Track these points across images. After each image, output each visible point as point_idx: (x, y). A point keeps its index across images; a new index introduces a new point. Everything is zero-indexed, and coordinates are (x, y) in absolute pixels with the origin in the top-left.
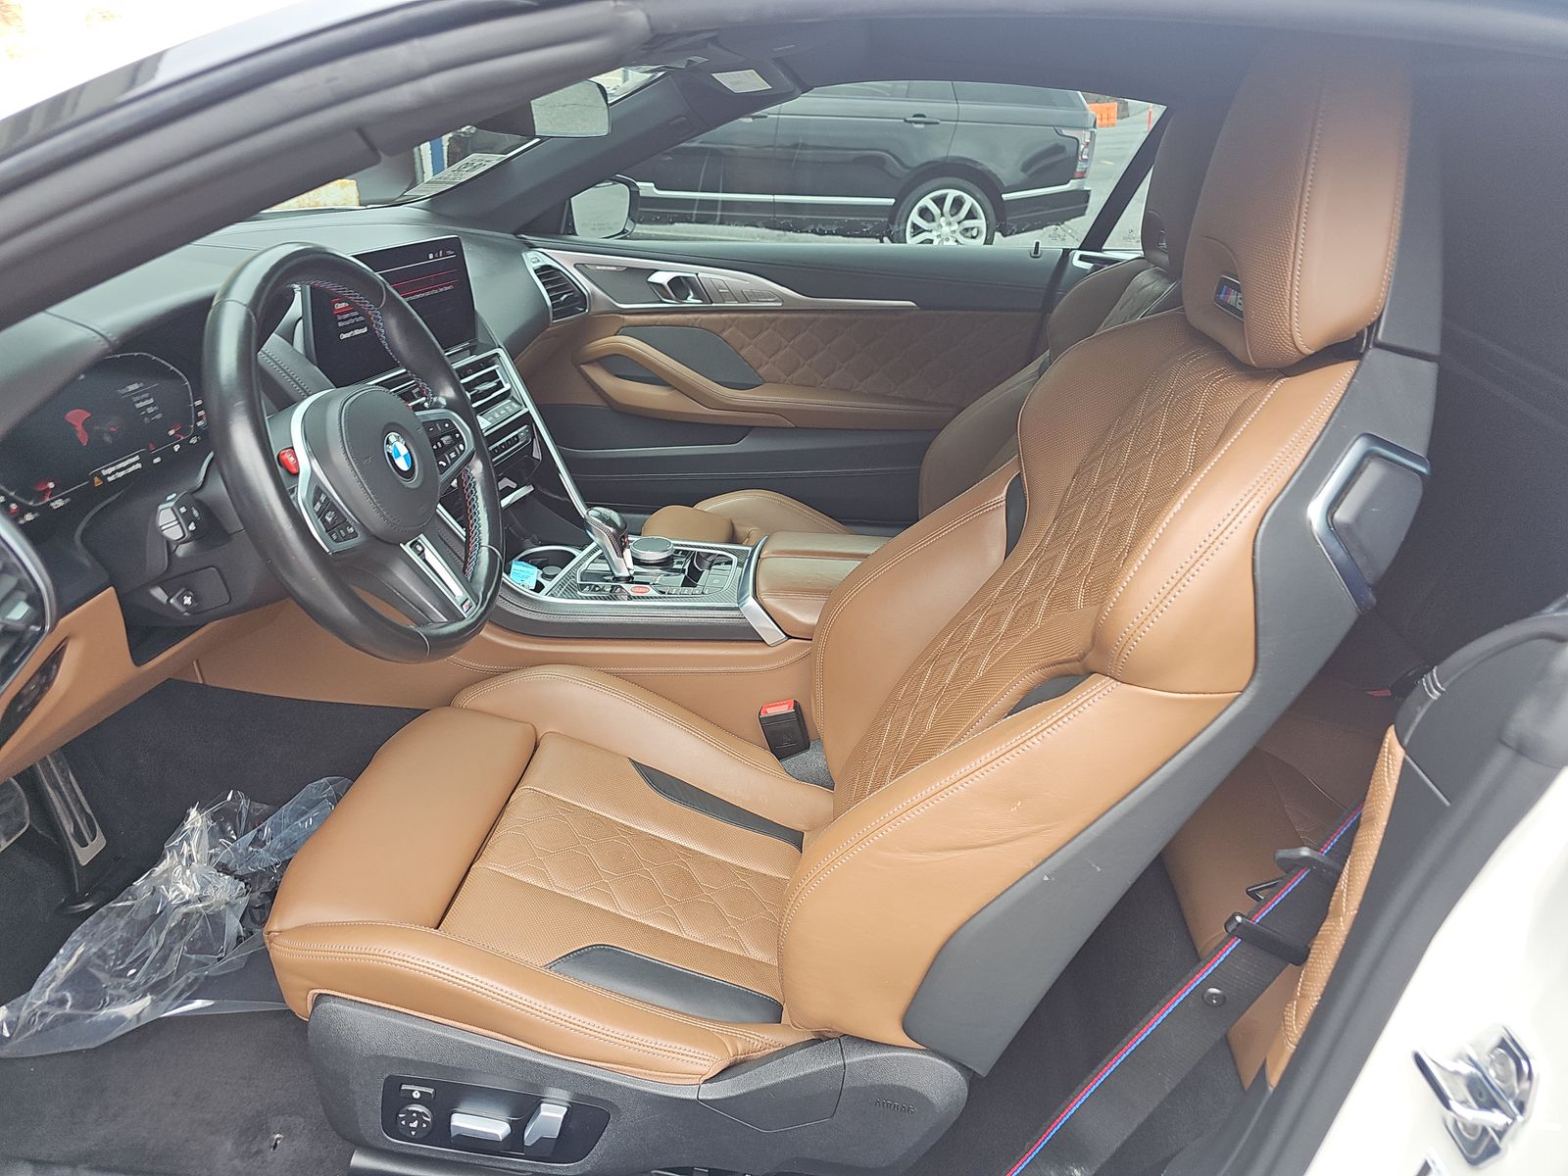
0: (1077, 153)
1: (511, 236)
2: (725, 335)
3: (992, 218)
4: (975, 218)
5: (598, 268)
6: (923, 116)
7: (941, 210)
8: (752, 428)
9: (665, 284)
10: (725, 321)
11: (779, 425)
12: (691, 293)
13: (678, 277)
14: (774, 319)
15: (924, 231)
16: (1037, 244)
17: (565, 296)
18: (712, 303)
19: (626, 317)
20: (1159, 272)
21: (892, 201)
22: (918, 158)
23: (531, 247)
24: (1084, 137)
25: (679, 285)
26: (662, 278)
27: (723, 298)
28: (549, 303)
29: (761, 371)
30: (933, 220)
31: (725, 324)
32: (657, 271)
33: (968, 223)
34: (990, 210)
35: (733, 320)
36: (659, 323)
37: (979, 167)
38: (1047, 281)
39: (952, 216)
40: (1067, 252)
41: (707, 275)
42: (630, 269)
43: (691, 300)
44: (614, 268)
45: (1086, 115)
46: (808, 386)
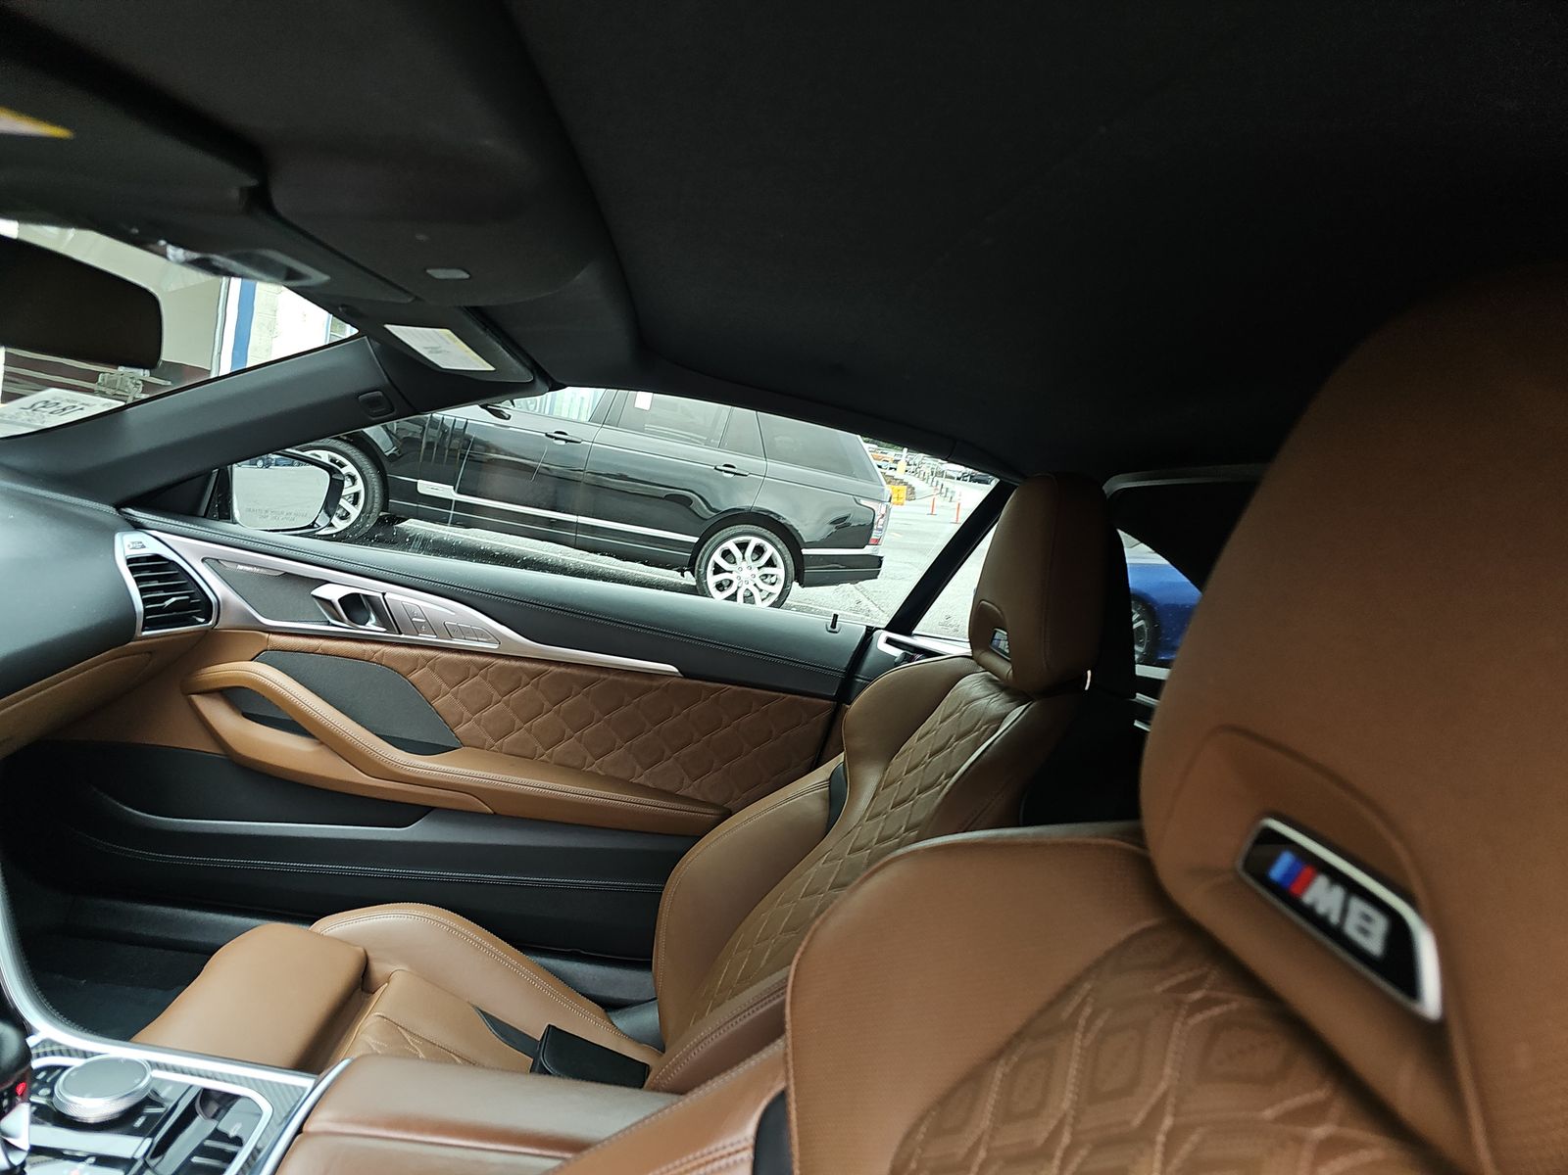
0: (873, 523)
1: (112, 510)
2: (413, 677)
3: (791, 569)
4: (775, 566)
5: (240, 567)
6: (733, 467)
7: (743, 554)
8: (431, 809)
9: (336, 601)
10: (416, 659)
11: (473, 809)
12: (373, 616)
13: (358, 594)
14: (486, 665)
15: (725, 571)
16: (836, 616)
17: (174, 599)
18: (400, 633)
19: (272, 637)
20: (991, 681)
21: (695, 540)
22: (725, 504)
23: (138, 526)
24: (880, 509)
25: (354, 605)
26: (333, 593)
27: (417, 629)
28: (139, 606)
29: (459, 730)
30: (735, 562)
31: (416, 663)
32: (328, 582)
33: (769, 570)
34: (790, 561)
35: (428, 660)
36: (319, 651)
37: (782, 521)
38: (845, 662)
39: (753, 561)
40: (870, 631)
41: (398, 597)
42: (288, 576)
43: (372, 626)
44: (262, 571)
45: (883, 490)
46: (524, 756)
